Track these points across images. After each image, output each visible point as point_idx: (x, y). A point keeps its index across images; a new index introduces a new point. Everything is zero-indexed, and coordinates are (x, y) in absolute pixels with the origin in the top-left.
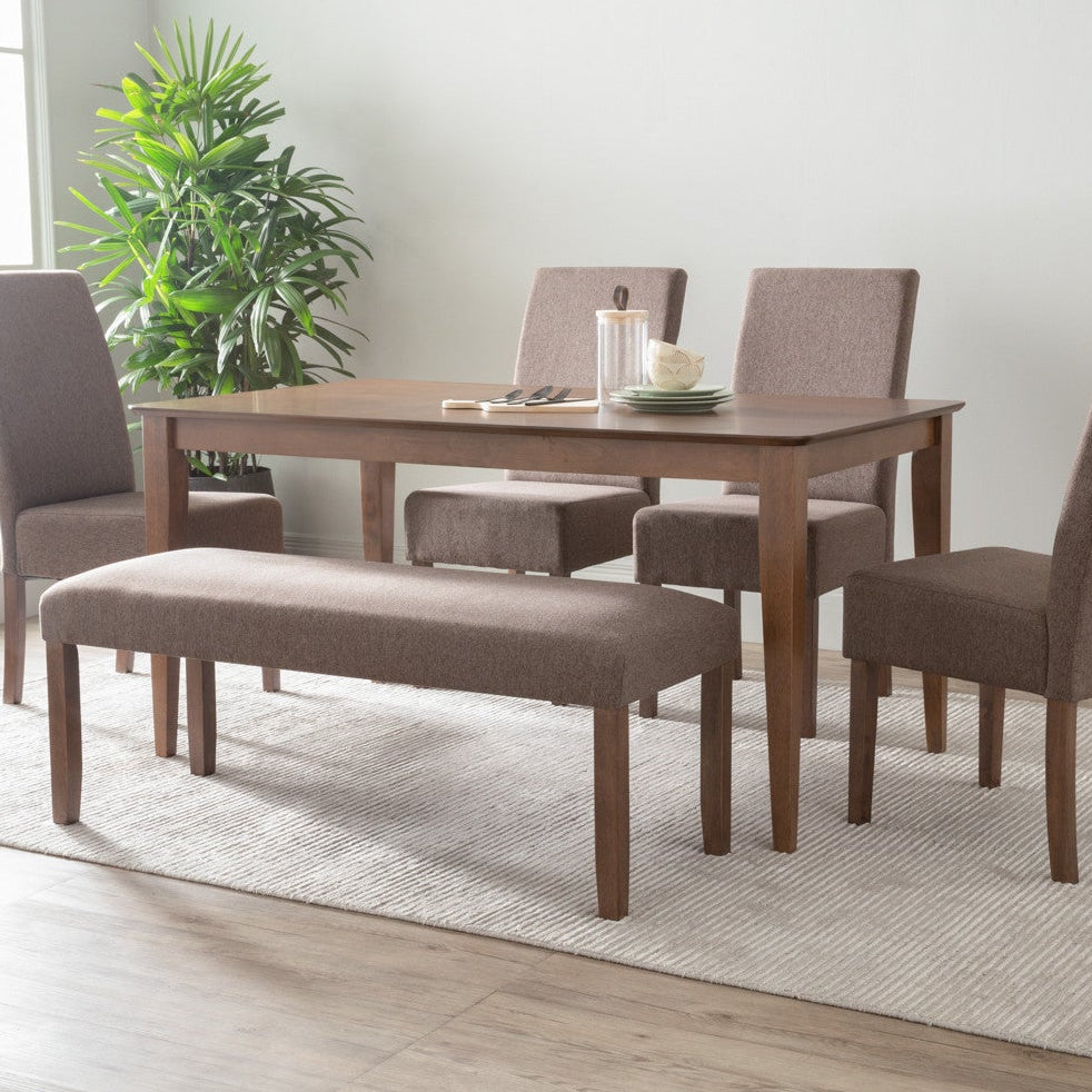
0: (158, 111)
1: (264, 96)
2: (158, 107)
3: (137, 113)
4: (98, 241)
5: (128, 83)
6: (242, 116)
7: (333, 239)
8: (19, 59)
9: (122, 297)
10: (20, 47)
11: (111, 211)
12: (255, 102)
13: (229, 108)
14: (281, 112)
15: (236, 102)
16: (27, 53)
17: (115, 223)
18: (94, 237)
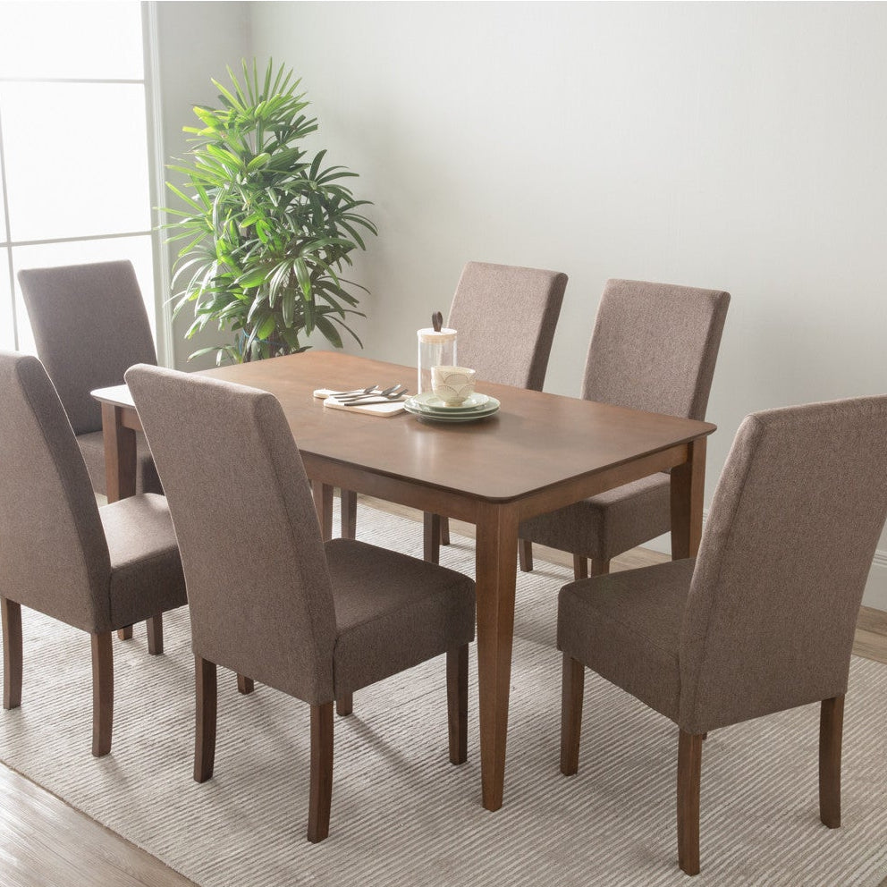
0: (227, 127)
1: (308, 113)
2: (226, 125)
3: (210, 130)
4: (186, 220)
5: (197, 110)
6: (290, 129)
7: (348, 221)
8: (142, 87)
9: (203, 258)
10: (143, 78)
11: (196, 197)
12: (303, 118)
13: (283, 123)
14: (315, 128)
15: (290, 117)
16: (147, 82)
17: (196, 207)
18: (183, 218)
